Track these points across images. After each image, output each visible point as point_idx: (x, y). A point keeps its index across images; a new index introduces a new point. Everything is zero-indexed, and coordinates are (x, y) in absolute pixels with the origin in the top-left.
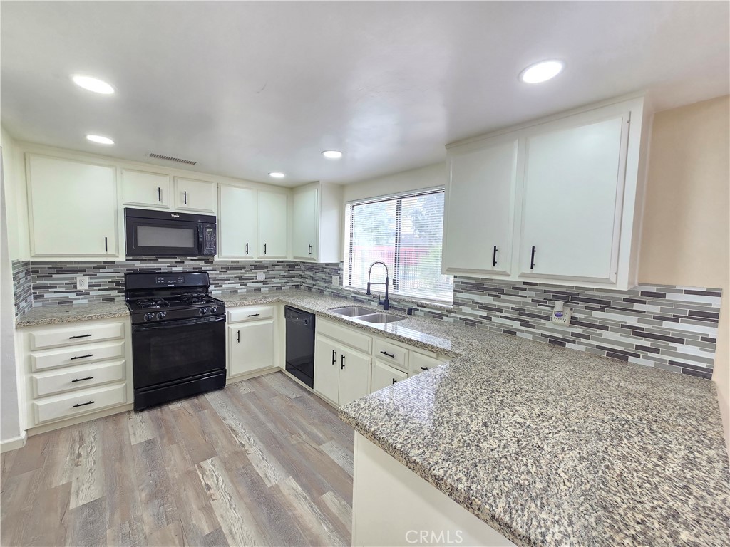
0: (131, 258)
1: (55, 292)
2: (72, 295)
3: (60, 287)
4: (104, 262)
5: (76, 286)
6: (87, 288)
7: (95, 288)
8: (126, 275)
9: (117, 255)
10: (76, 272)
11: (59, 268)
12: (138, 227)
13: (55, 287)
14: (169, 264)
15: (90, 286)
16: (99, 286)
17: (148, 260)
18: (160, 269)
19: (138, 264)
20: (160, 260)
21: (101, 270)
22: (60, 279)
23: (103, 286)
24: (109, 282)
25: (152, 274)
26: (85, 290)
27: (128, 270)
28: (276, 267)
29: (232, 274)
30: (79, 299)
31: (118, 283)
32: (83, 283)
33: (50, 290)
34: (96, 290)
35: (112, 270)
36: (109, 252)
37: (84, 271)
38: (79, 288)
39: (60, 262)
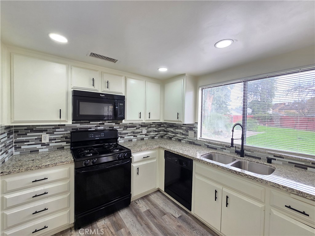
0: (75, 122)
1: (28, 145)
2: (39, 146)
3: (32, 141)
4: (59, 125)
5: (41, 141)
6: (48, 141)
7: (53, 141)
8: (71, 133)
9: (67, 120)
10: (41, 131)
11: (32, 129)
12: (81, 103)
13: (29, 142)
14: (96, 125)
15: (50, 140)
16: (55, 140)
17: (85, 123)
18: (91, 128)
19: (78, 126)
20: (91, 123)
21: (57, 130)
22: (32, 136)
23: (58, 139)
24: (61, 137)
25: (86, 131)
26: (47, 143)
27: (72, 129)
28: (152, 126)
29: (129, 130)
30: (43, 148)
31: (66, 138)
32: (46, 138)
33: (25, 143)
34: (53, 142)
35: (63, 130)
36: (62, 119)
37: (47, 130)
38: (43, 141)
39: (32, 126)
